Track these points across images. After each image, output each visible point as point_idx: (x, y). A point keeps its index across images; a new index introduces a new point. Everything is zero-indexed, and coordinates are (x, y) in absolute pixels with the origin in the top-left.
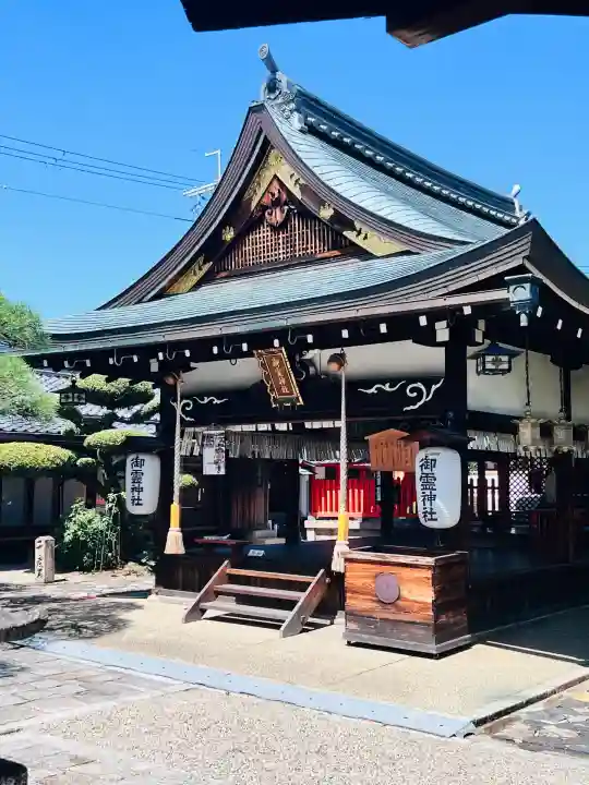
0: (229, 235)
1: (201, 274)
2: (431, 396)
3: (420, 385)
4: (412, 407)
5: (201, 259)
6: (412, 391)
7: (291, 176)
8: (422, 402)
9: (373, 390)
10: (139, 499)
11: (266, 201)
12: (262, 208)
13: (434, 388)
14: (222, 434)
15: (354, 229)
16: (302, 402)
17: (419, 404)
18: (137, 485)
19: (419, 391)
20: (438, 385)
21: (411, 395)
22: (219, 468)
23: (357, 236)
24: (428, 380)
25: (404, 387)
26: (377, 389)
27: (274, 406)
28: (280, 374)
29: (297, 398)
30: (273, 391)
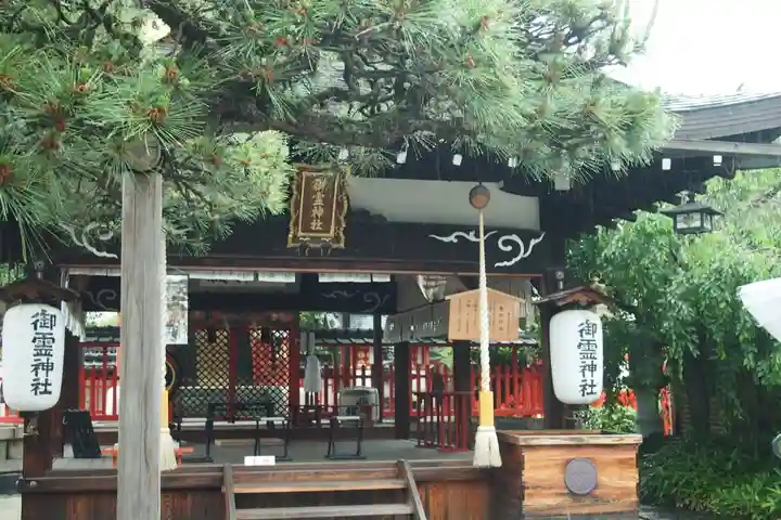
2: (530, 250)
3: (515, 238)
4: (506, 263)
6: (506, 243)
8: (519, 258)
9: (452, 238)
10: (47, 384)
13: (533, 242)
14: (182, 282)
16: (342, 245)
17: (514, 260)
18: (44, 359)
19: (515, 245)
20: (537, 241)
21: (501, 246)
24: (527, 235)
25: (497, 237)
26: (456, 237)
27: (290, 244)
28: (319, 202)
29: (337, 239)
30: (296, 224)
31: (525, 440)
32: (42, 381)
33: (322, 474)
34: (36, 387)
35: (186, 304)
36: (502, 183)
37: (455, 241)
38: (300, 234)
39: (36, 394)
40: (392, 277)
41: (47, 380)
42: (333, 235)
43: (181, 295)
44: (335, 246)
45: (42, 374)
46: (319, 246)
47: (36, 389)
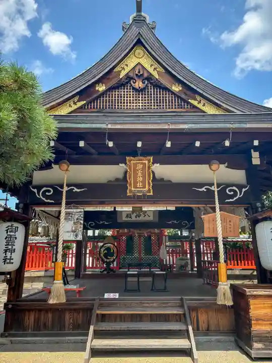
0: (101, 88)
1: (75, 107)
2: (243, 193)
3: (234, 188)
4: (231, 200)
5: (76, 99)
6: (230, 191)
7: (151, 65)
8: (237, 197)
9: (204, 189)
10: (11, 259)
11: (131, 75)
12: (129, 78)
13: (244, 190)
14: (80, 212)
15: (195, 99)
16: (152, 194)
17: (235, 199)
18: (10, 247)
19: (235, 191)
20: (246, 189)
21: (230, 193)
22: (76, 236)
23: (198, 103)
24: (240, 187)
25: (224, 189)
26: (206, 189)
27: (128, 194)
28: (140, 174)
29: (149, 191)
30: (130, 185)
31: (250, 291)
32: (9, 257)
33: (144, 303)
34: (5, 260)
35: (82, 222)
36: (226, 164)
37: (205, 190)
38: (133, 189)
39: (5, 264)
40: (176, 207)
41: (11, 257)
42: (147, 189)
43: (80, 218)
44: (148, 194)
45: (9, 254)
46: (141, 194)
47: (5, 262)
